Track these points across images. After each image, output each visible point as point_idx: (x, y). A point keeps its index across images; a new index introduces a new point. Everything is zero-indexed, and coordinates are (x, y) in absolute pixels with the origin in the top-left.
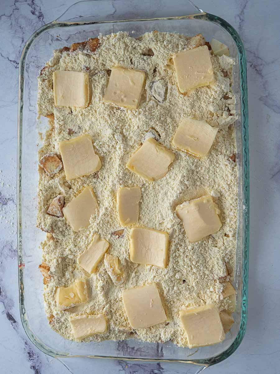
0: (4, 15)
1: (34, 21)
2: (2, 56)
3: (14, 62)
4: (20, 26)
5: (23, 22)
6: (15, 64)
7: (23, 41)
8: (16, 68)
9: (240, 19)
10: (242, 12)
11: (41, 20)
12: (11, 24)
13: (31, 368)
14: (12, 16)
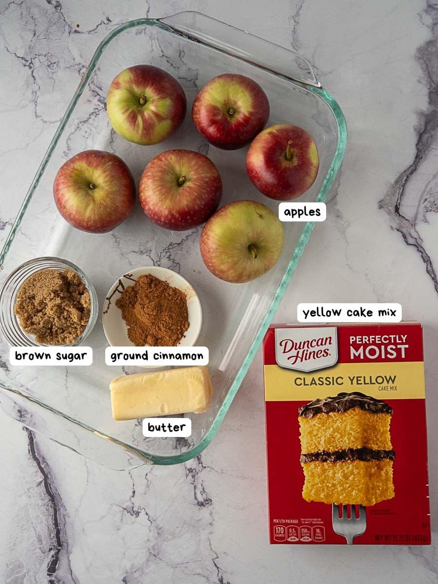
0: (14, 2)
1: (50, 12)
2: (8, 51)
3: (23, 58)
4: (32, 17)
5: (35, 11)
6: (23, 61)
7: (35, 34)
8: (24, 66)
9: (295, 22)
10: (297, 14)
11: (59, 11)
12: (22, 14)
13: (23, 429)
14: (23, 4)
